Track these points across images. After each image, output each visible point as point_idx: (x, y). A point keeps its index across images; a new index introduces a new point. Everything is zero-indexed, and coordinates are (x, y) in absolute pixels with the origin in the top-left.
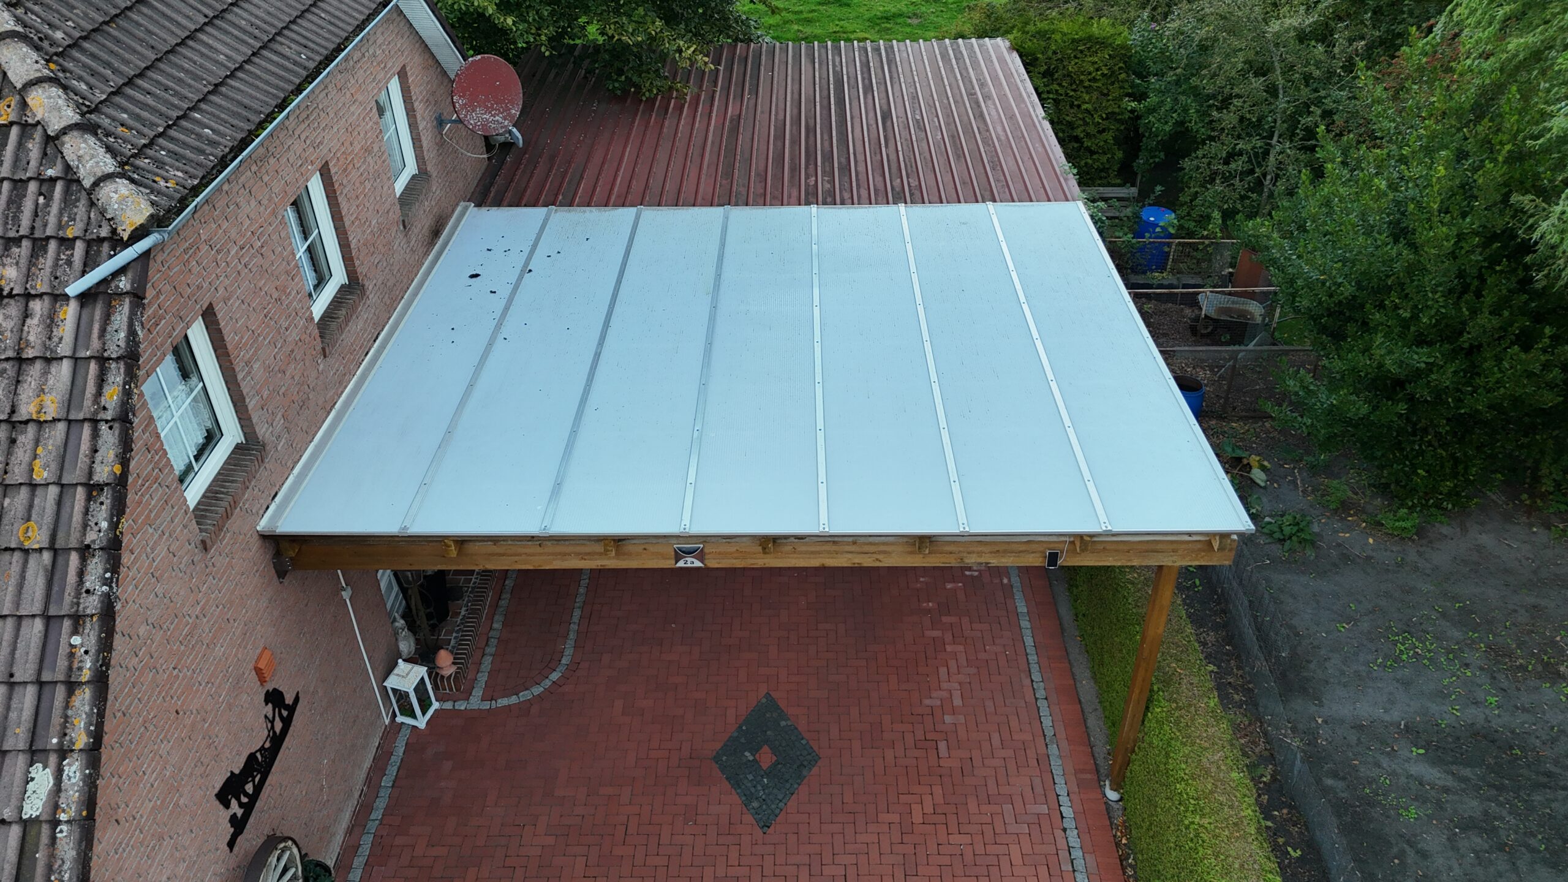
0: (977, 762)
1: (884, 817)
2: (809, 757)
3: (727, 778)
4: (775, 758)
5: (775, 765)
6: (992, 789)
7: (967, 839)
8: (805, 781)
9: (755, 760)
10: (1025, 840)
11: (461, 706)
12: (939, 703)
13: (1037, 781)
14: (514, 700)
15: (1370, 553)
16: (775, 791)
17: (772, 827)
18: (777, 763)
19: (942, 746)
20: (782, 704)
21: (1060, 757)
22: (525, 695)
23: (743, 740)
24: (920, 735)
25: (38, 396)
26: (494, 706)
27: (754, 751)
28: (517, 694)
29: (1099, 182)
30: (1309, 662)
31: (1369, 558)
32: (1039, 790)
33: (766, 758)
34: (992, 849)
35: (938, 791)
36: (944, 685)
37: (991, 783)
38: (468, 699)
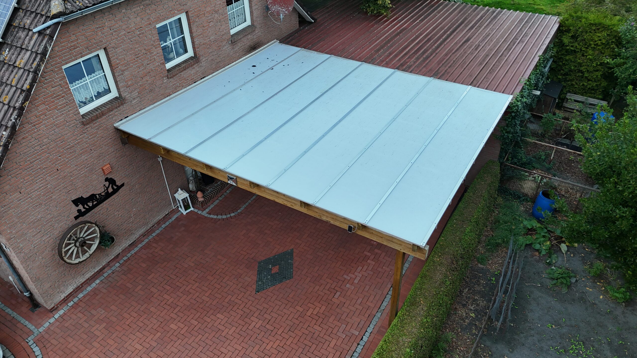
0: (346, 305)
1: (298, 308)
2: (289, 276)
3: (258, 271)
4: (278, 271)
5: (276, 273)
6: (343, 317)
7: (320, 329)
8: (282, 283)
9: (271, 269)
10: (340, 340)
11: (200, 212)
12: (349, 278)
13: (363, 322)
14: (215, 217)
15: (597, 302)
16: (270, 282)
17: (260, 293)
18: (278, 273)
19: (338, 294)
20: (294, 254)
21: (379, 318)
22: (220, 217)
23: (272, 261)
24: (333, 286)
25: (21, 60)
26: (208, 216)
27: (274, 265)
28: (217, 215)
29: (590, 95)
30: (522, 333)
31: (594, 304)
32: (360, 326)
33: (275, 270)
34: (326, 337)
35: (324, 308)
36: (356, 273)
37: (345, 315)
38: (203, 211)
